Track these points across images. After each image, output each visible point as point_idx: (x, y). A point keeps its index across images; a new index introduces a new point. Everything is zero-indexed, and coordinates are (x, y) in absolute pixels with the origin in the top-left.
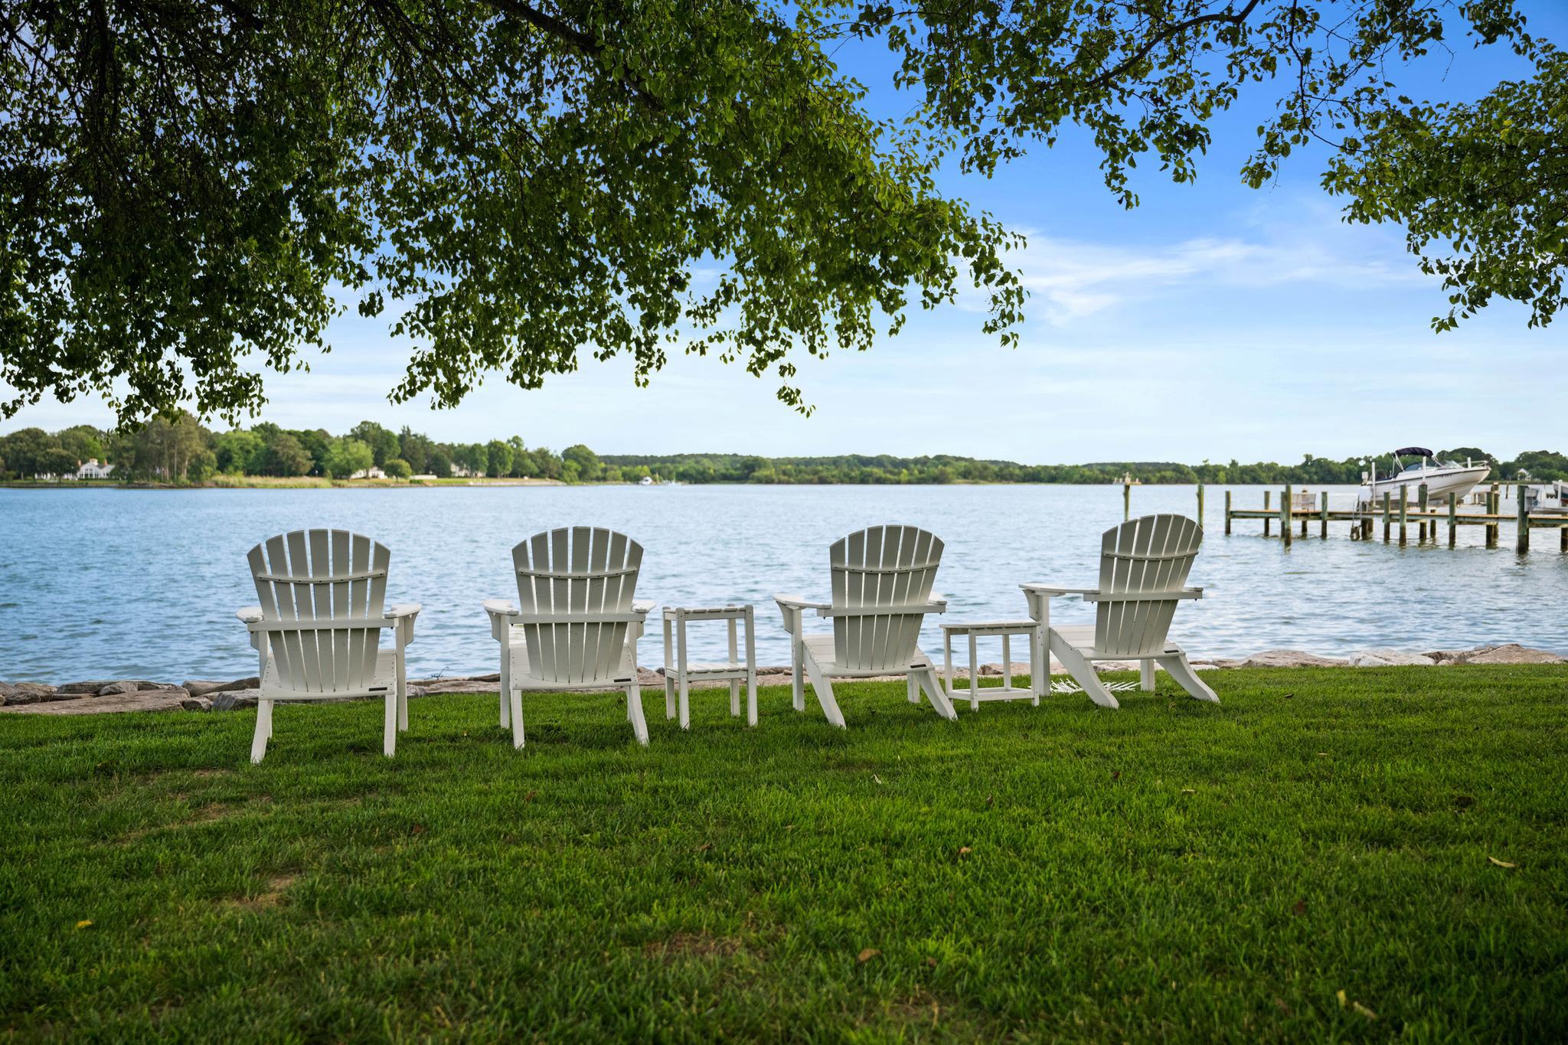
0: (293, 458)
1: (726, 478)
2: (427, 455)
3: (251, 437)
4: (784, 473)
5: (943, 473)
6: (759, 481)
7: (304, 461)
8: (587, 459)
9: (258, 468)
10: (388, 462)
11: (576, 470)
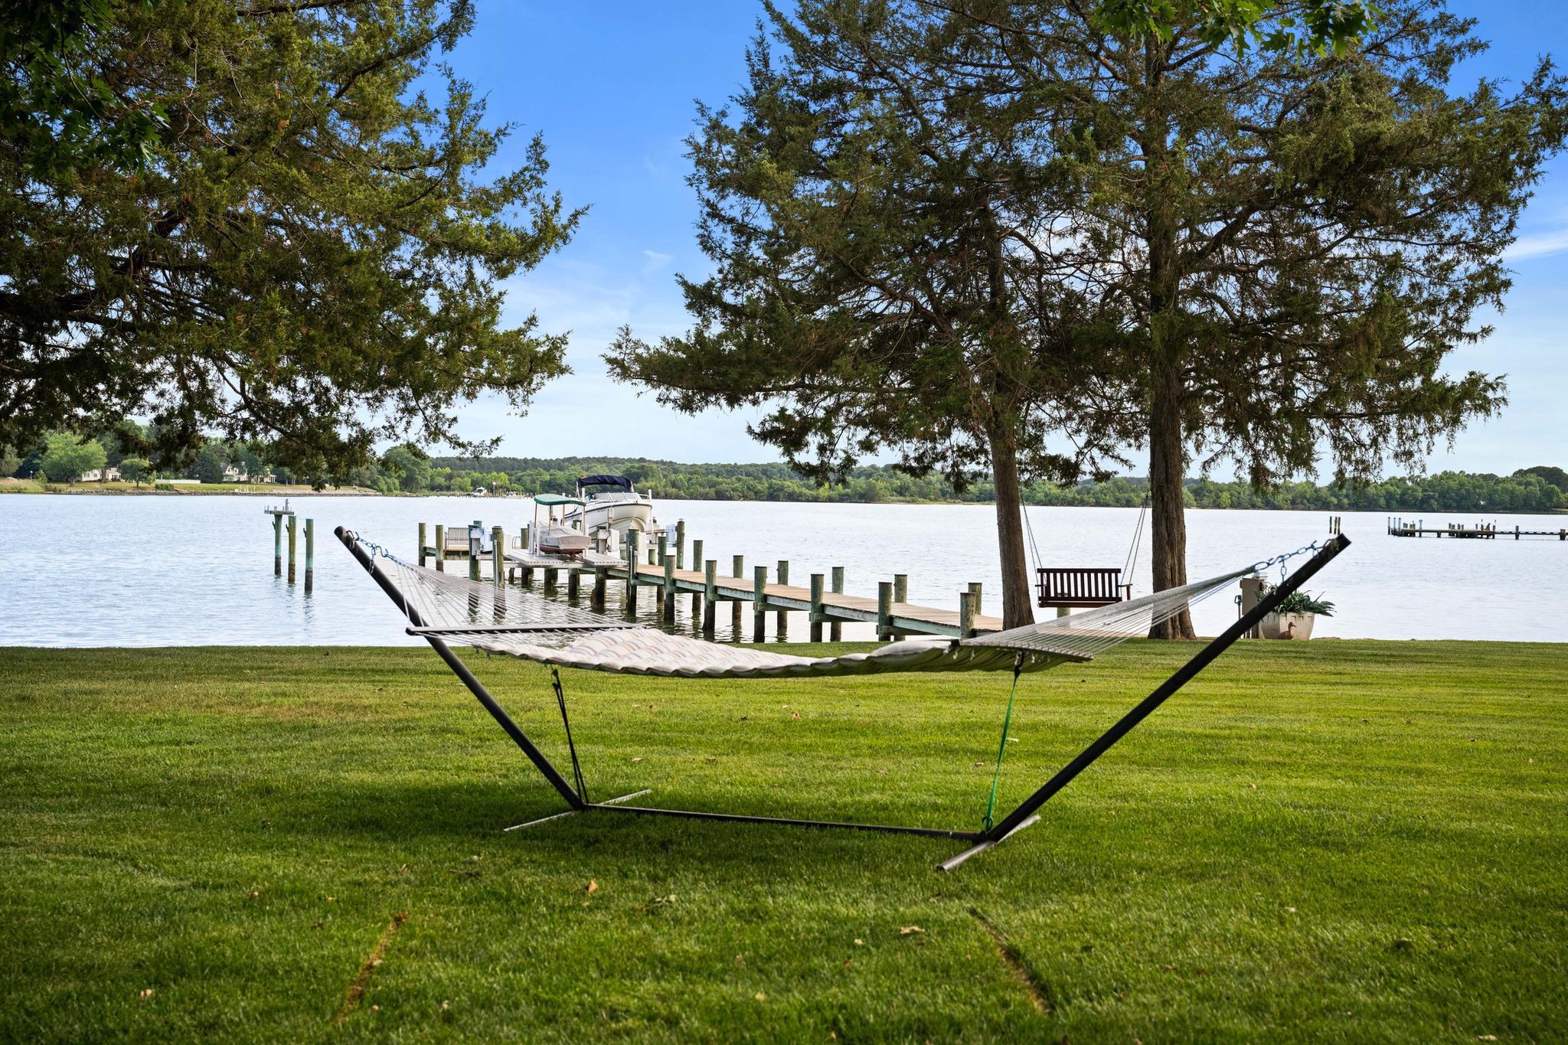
8: (413, 463)
10: (126, 462)
11: (400, 476)
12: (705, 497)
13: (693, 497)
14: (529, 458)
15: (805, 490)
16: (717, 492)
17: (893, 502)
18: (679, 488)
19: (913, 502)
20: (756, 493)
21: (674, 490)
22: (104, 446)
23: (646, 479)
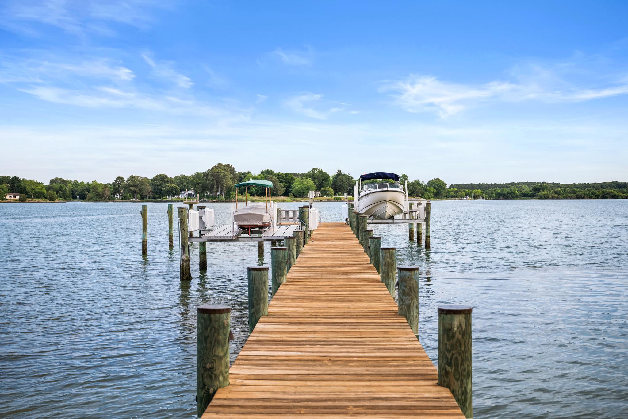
0: (275, 187)
1: (525, 196)
2: (349, 185)
4: (556, 193)
6: (541, 198)
7: (280, 189)
8: (440, 186)
9: (259, 192)
10: (323, 189)
11: (433, 192)
12: (571, 198)
13: (565, 198)
14: (493, 183)
15: (620, 194)
16: (576, 196)
18: (559, 195)
20: (596, 196)
21: (556, 195)
22: (315, 183)
23: (543, 191)
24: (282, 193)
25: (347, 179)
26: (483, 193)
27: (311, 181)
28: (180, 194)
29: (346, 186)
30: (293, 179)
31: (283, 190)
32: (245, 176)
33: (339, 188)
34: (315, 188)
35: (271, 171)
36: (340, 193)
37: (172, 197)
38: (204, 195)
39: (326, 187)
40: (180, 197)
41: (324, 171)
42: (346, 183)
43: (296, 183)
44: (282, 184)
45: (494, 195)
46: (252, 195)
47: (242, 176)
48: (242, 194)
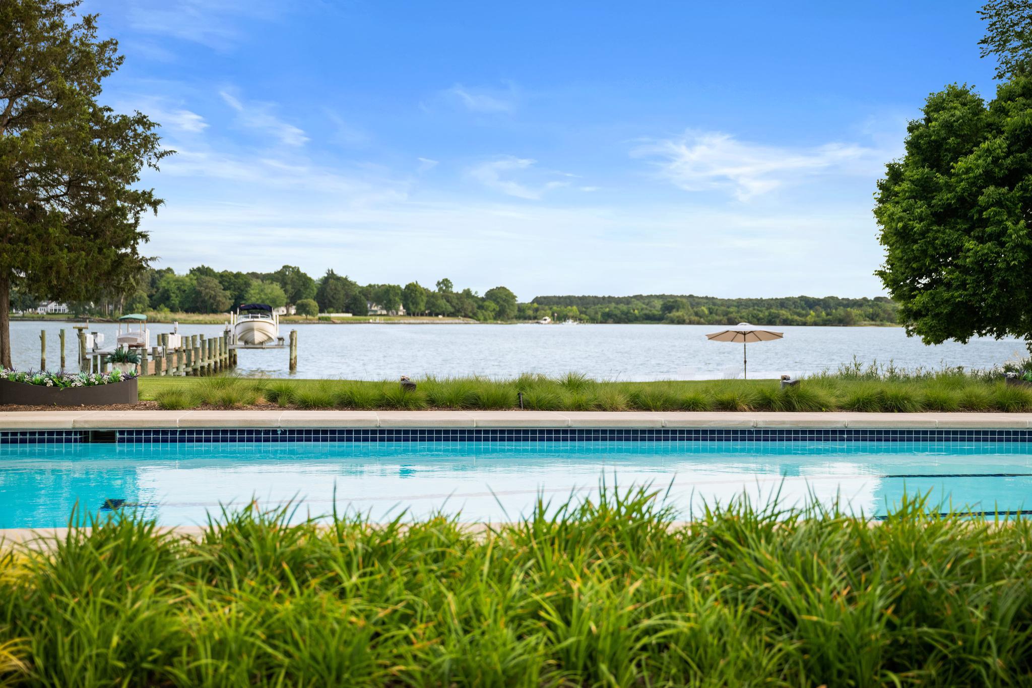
0: (214, 297)
1: (650, 319)
2: (347, 295)
3: (187, 279)
4: (697, 314)
5: (848, 315)
6: (672, 322)
7: (224, 300)
8: (505, 301)
9: (186, 306)
10: (299, 302)
11: (494, 310)
12: (720, 323)
13: (711, 323)
14: (607, 296)
15: (796, 317)
16: (728, 320)
17: (865, 325)
18: (701, 317)
19: (882, 325)
20: (758, 320)
21: (697, 318)
22: (286, 291)
23: (678, 311)
24: (228, 307)
25: (344, 285)
26: (581, 312)
27: (278, 287)
28: (39, 306)
29: (341, 296)
30: (247, 285)
31: (230, 303)
32: (161, 276)
33: (330, 301)
34: (285, 300)
35: (208, 268)
36: (331, 309)
37: (23, 310)
38: (85, 309)
39: (306, 298)
40: (39, 311)
41: (302, 271)
42: (343, 292)
43: (252, 292)
44: (228, 293)
45: (599, 316)
46: (173, 310)
47: (157, 276)
48: (155, 308)
